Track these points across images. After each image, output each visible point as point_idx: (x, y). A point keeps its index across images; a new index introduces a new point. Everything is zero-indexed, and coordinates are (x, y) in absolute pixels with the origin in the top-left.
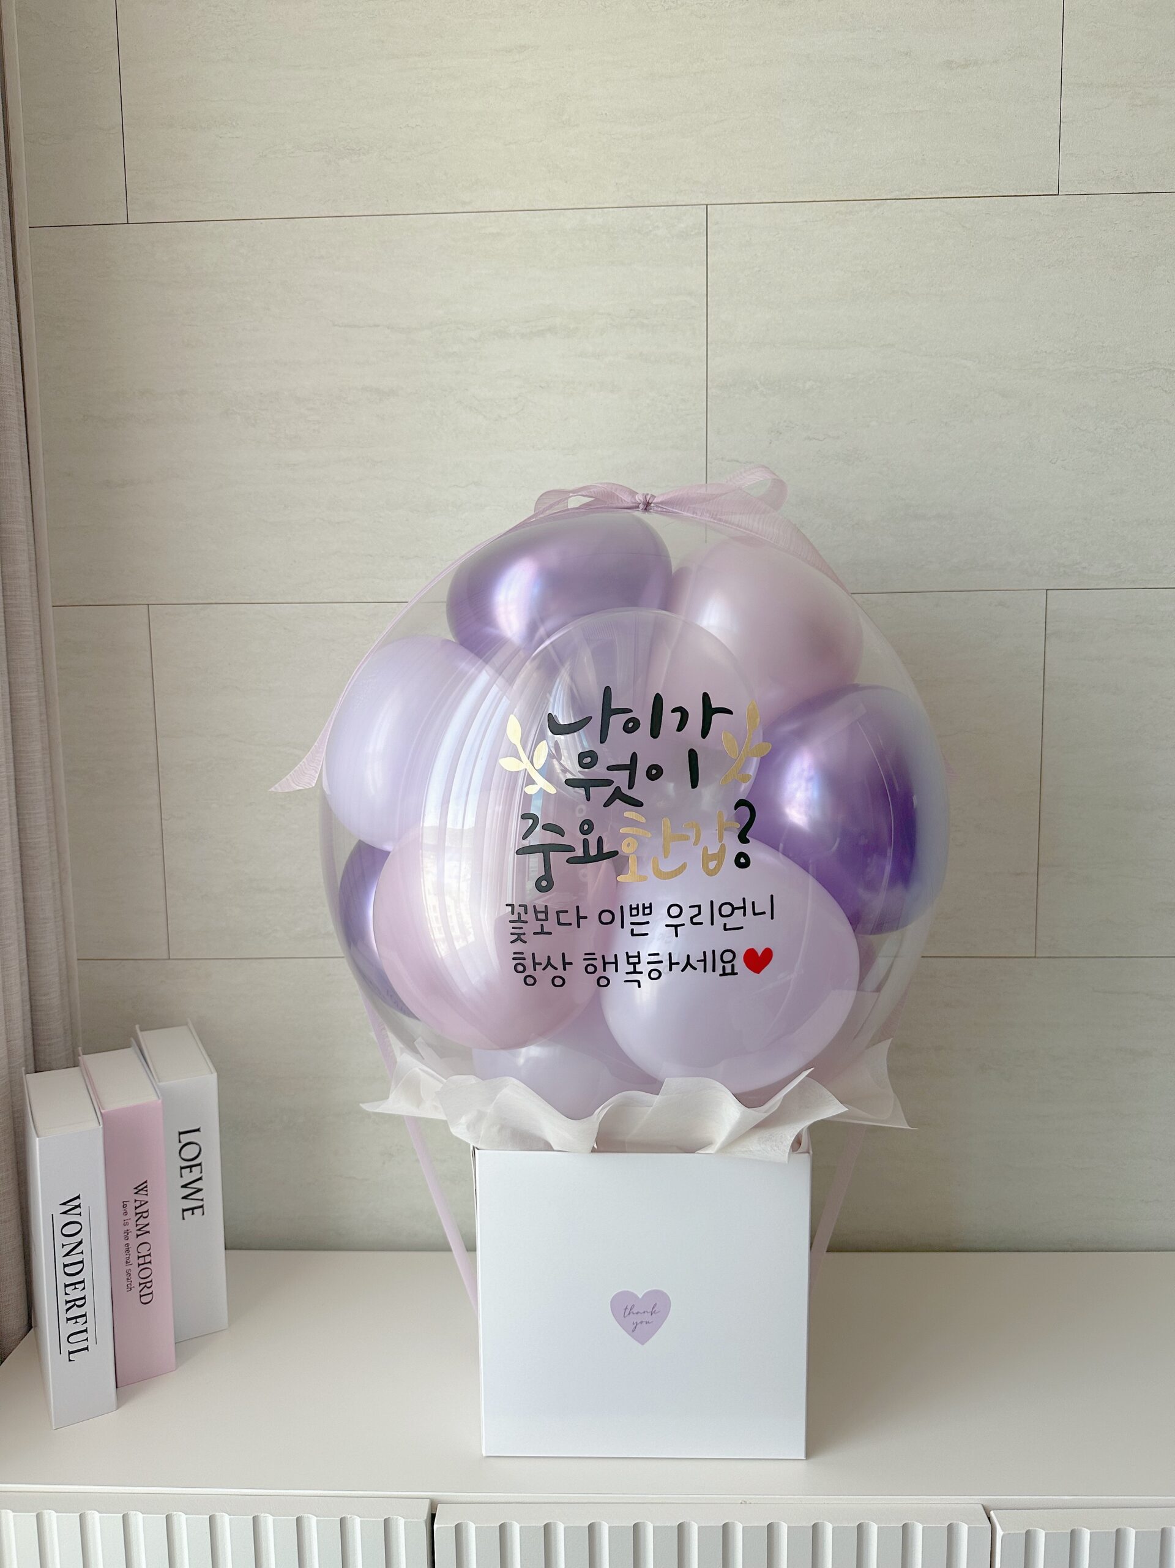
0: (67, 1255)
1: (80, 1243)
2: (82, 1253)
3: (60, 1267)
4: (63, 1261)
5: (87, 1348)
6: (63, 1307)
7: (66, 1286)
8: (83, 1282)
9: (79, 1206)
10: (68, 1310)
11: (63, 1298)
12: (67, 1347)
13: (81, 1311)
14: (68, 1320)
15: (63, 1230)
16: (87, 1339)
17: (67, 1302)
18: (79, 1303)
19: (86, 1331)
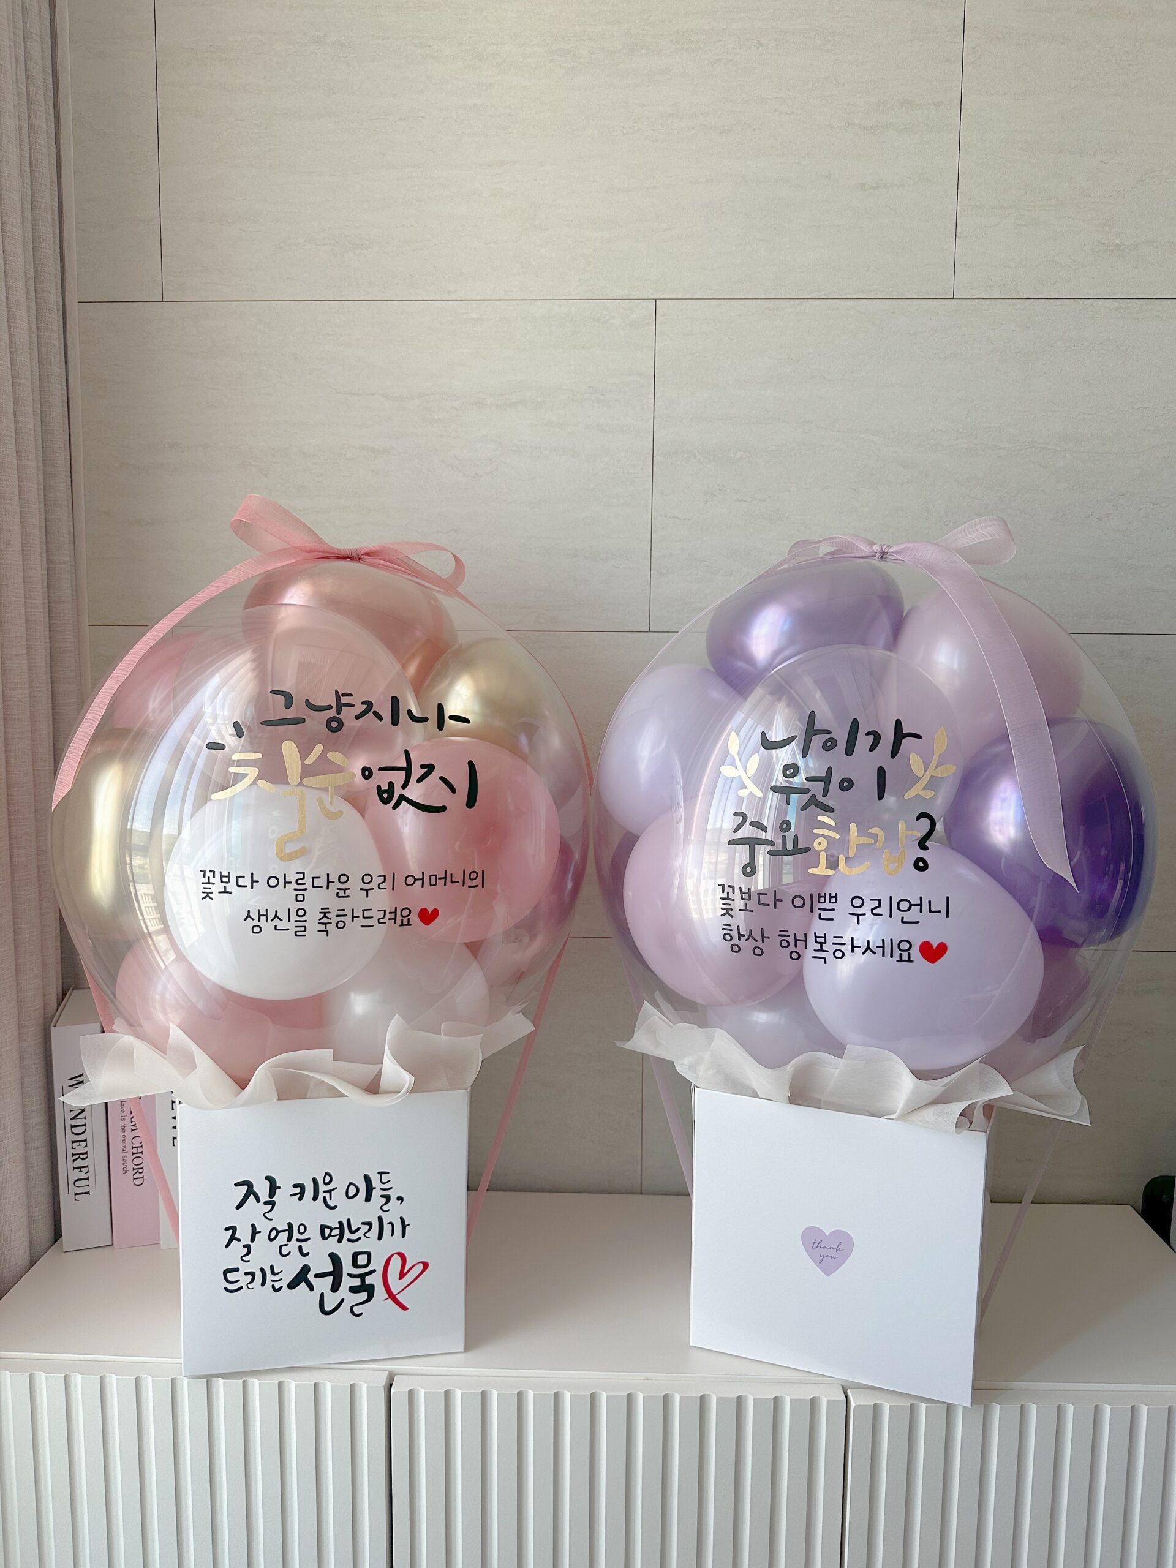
0: (73, 1118)
4: (69, 1123)
5: (88, 1193)
6: (71, 1159)
7: (73, 1142)
8: (85, 1141)
10: (74, 1161)
11: (70, 1152)
12: (74, 1191)
13: (84, 1163)
14: (74, 1168)
16: (88, 1186)
17: (73, 1155)
18: (82, 1156)
19: (87, 1179)
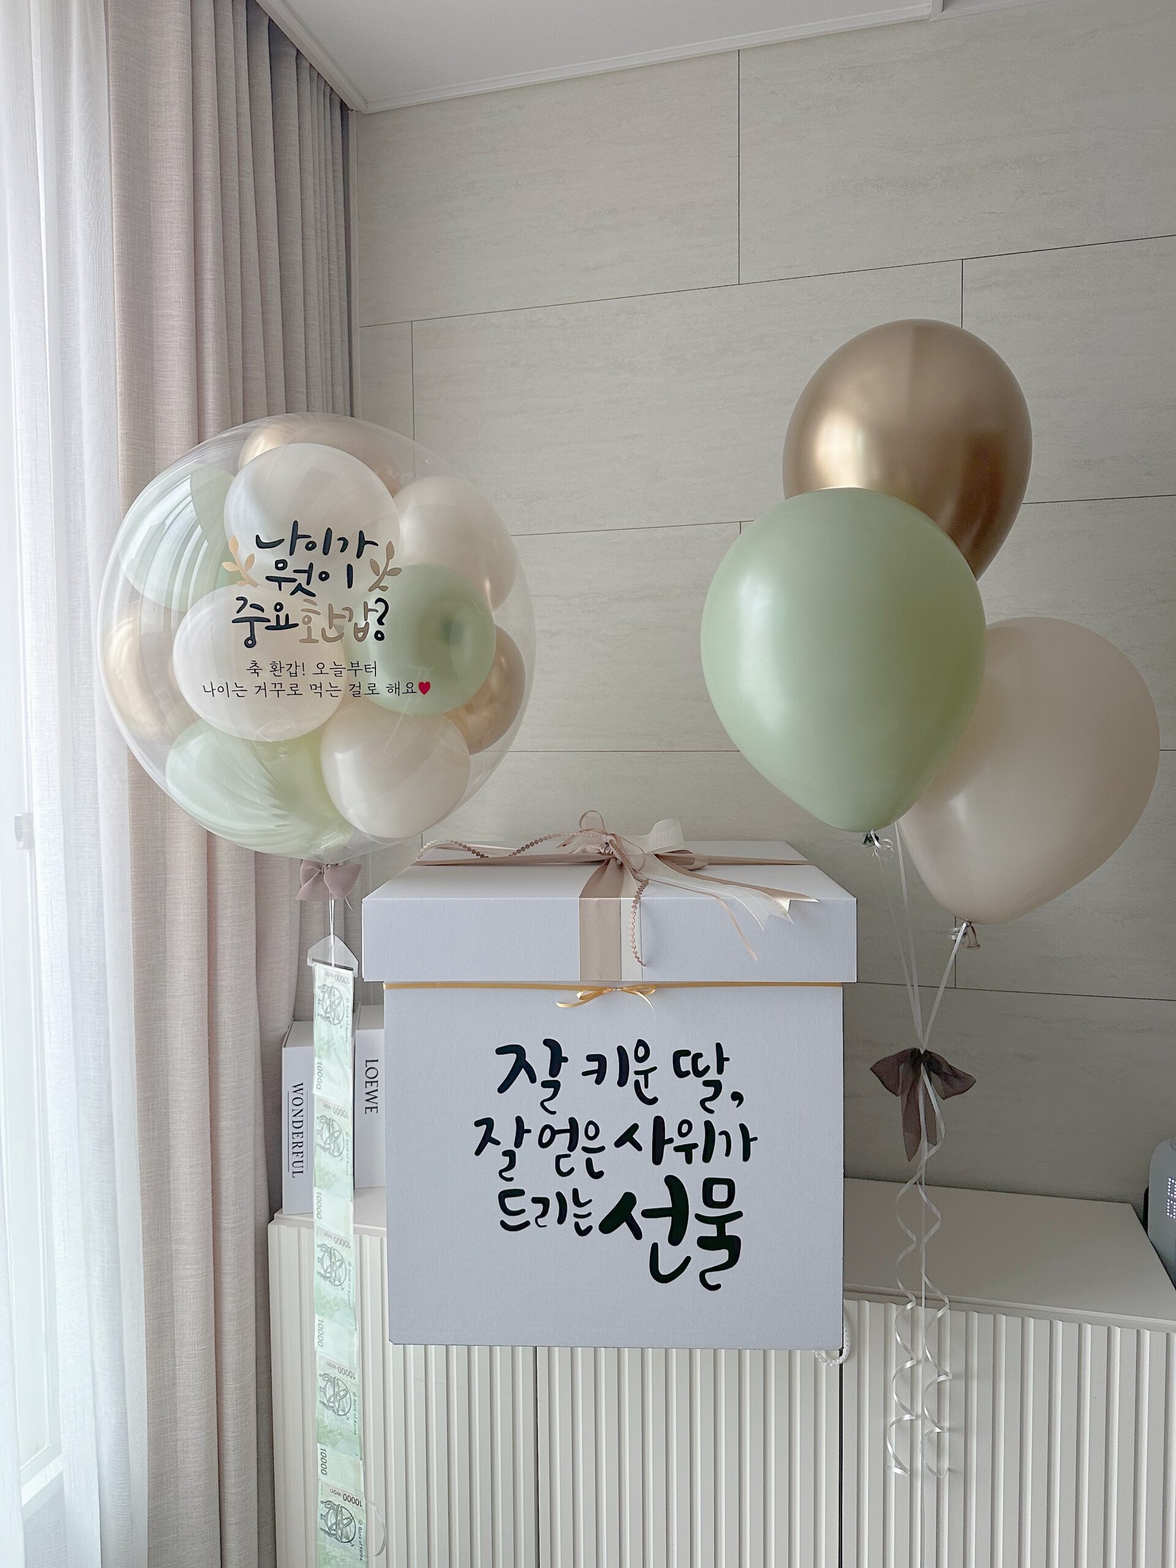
0: (295, 1116)
1: (302, 1110)
2: (302, 1116)
3: (291, 1122)
4: (292, 1119)
5: (302, 1172)
6: (291, 1146)
7: (293, 1134)
8: (302, 1133)
9: (302, 1089)
10: (293, 1147)
11: (291, 1141)
12: (292, 1169)
13: (300, 1150)
14: (293, 1153)
15: (295, 1100)
16: (302, 1167)
17: (293, 1143)
18: (299, 1144)
19: (302, 1161)
